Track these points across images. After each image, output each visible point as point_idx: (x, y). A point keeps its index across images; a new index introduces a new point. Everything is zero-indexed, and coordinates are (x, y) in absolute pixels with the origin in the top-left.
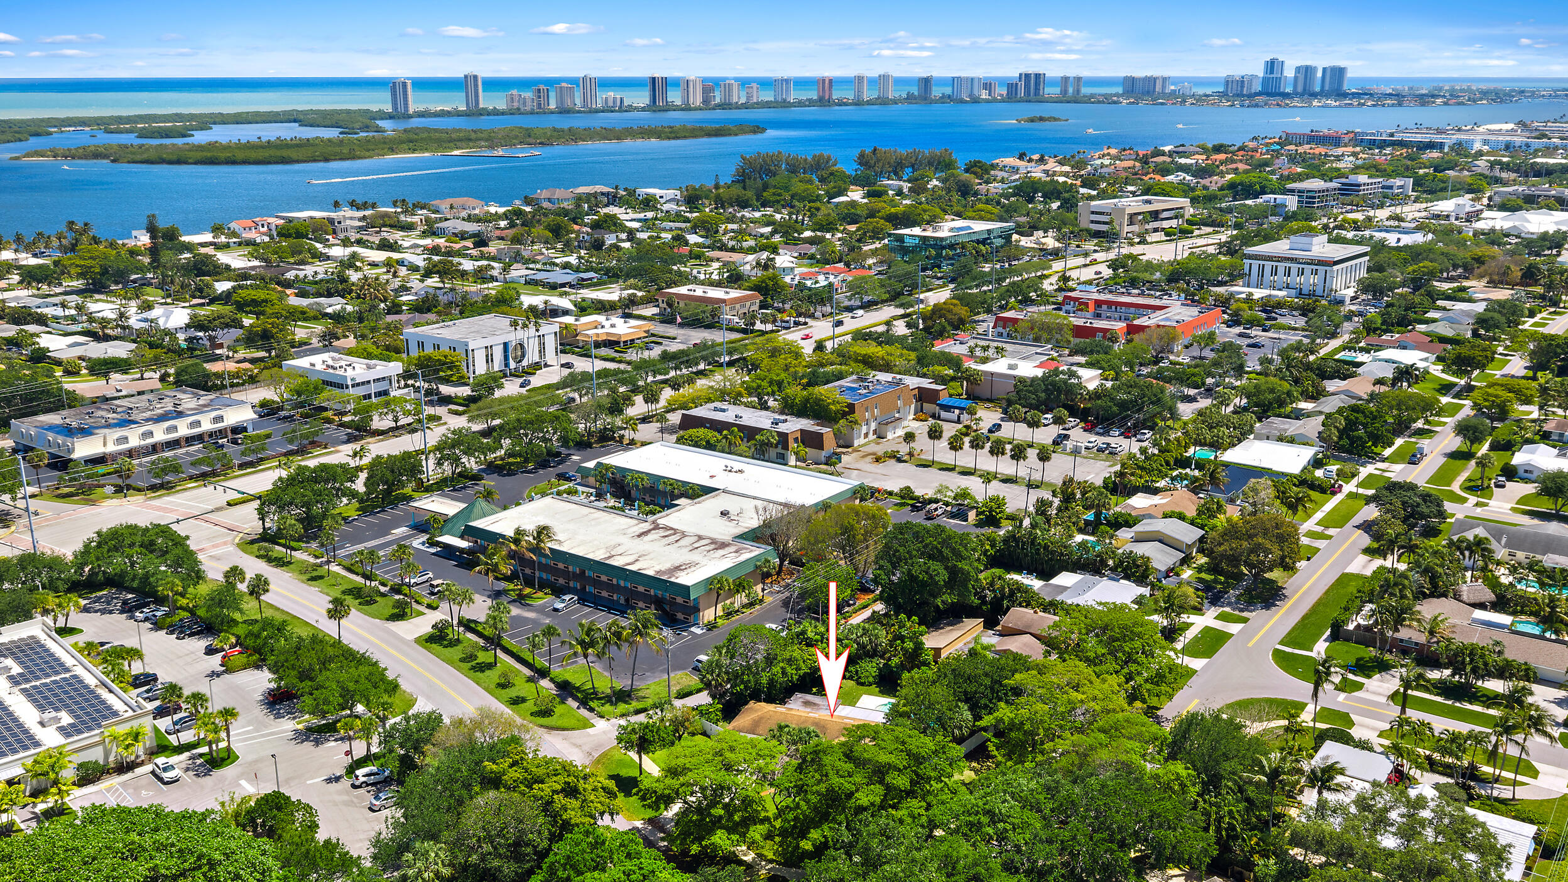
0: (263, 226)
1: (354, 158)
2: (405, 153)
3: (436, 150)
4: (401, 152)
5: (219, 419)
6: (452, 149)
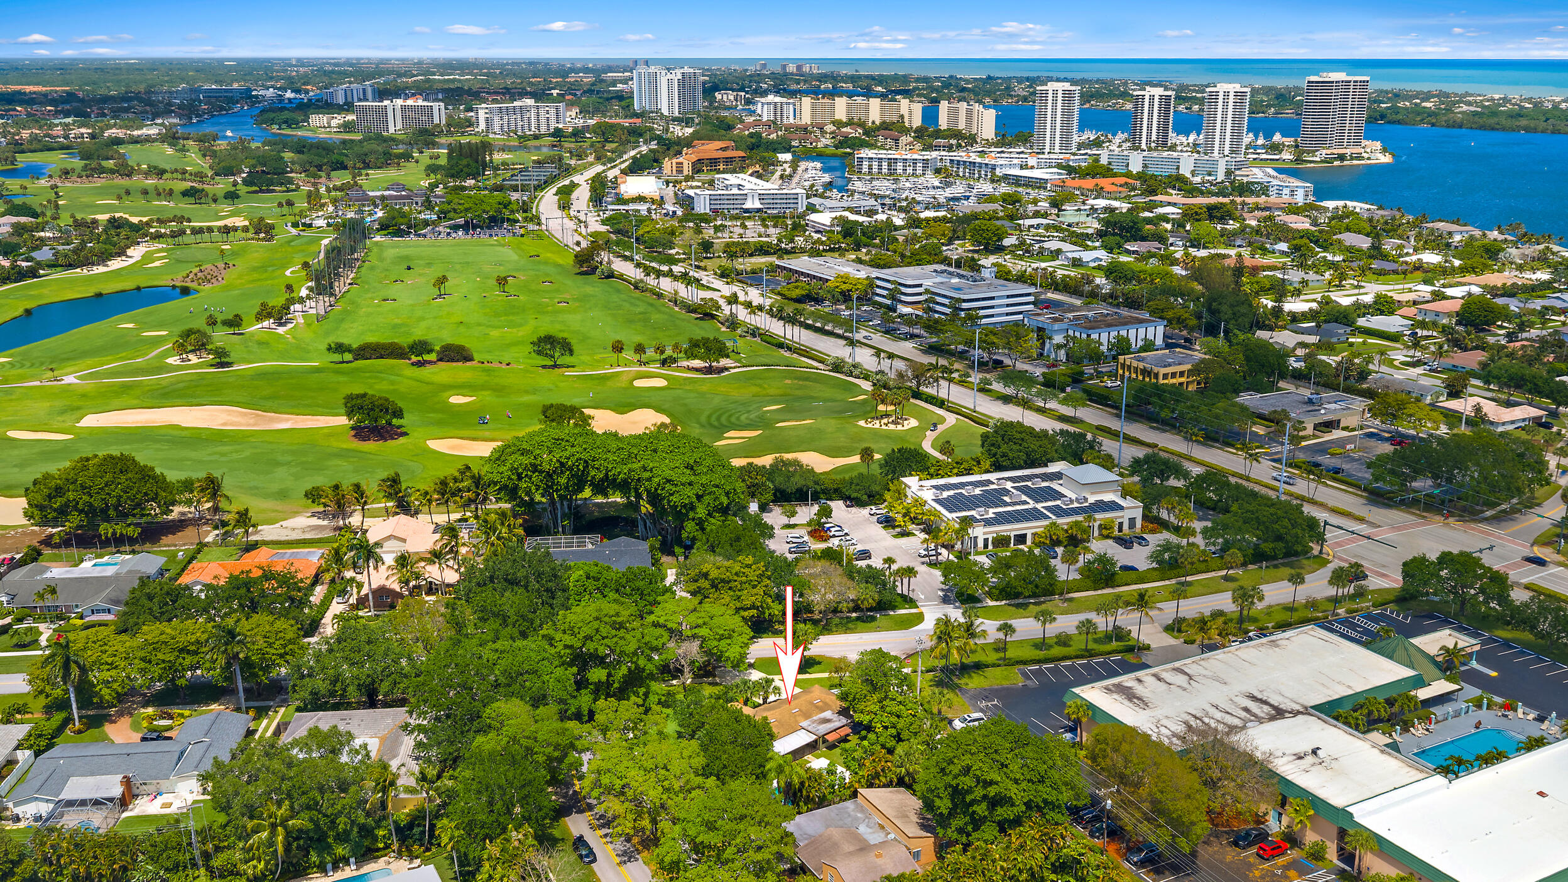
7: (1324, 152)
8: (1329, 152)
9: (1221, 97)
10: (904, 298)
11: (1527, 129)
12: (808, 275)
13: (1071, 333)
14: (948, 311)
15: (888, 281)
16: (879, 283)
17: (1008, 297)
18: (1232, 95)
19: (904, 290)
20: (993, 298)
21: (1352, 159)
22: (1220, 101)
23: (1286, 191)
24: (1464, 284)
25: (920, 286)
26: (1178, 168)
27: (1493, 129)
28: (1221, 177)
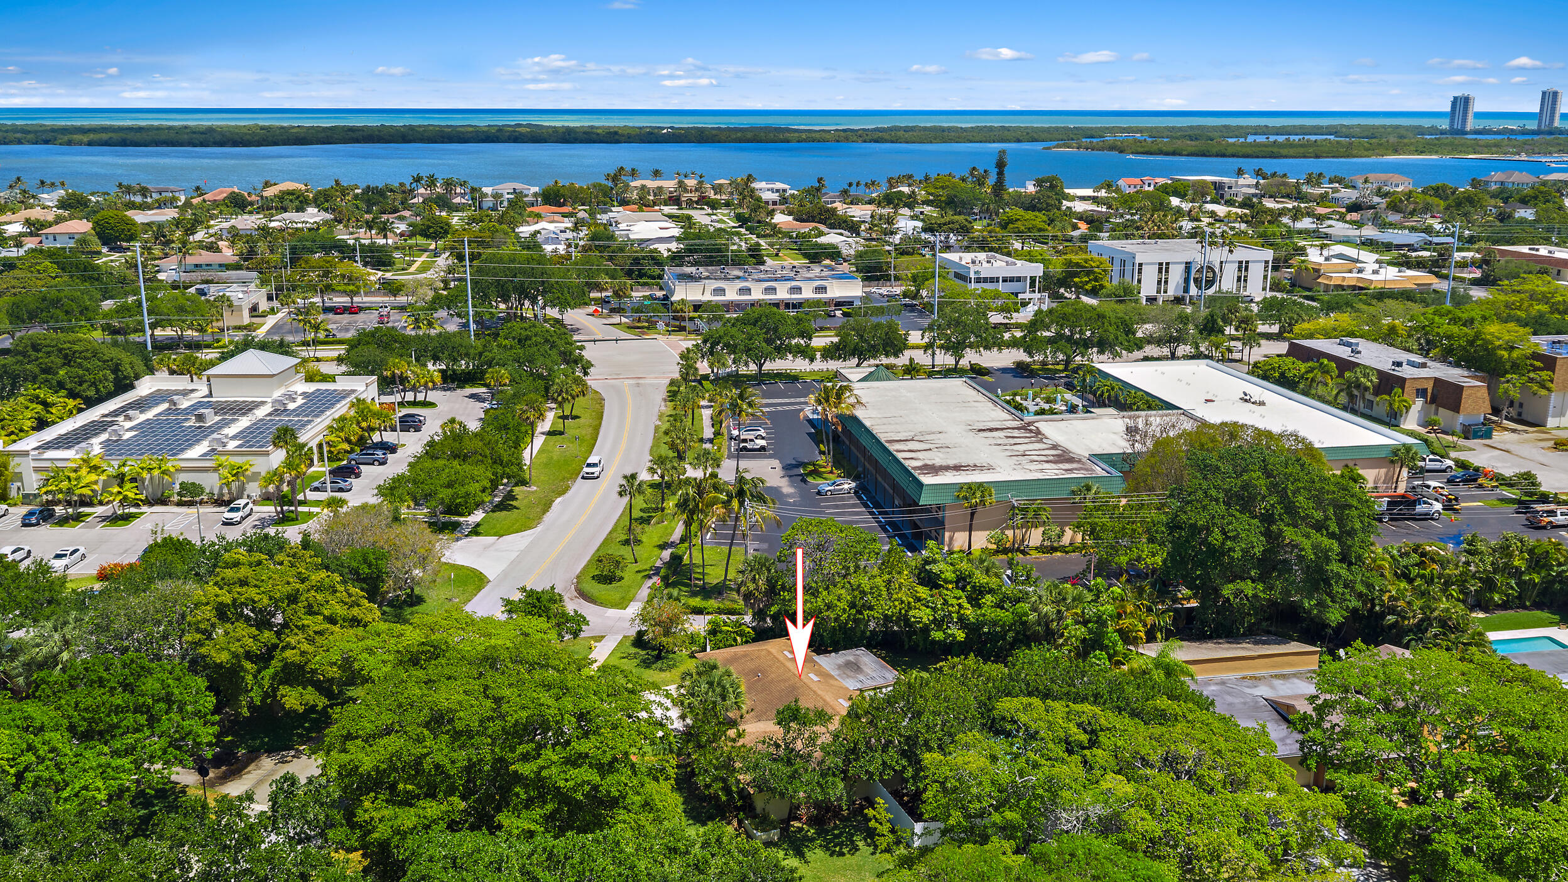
0: (1149, 185)
1: (1348, 157)
2: (1410, 154)
3: (1449, 153)
4: (1404, 153)
5: (821, 289)
6: (1469, 153)
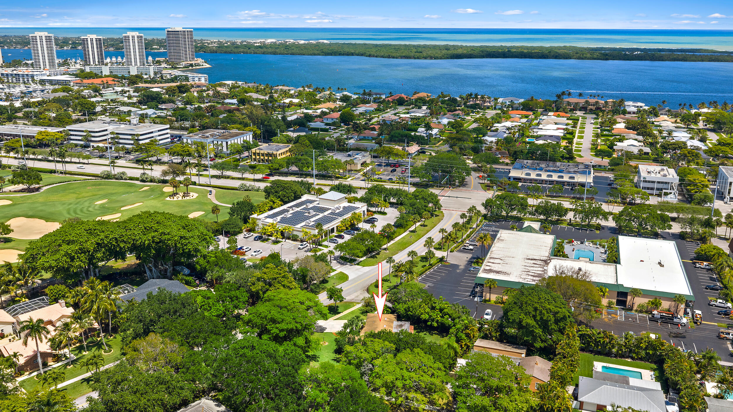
5: (572, 178)
7: (184, 63)
8: (186, 63)
9: (131, 39)
10: (93, 139)
11: (244, 53)
12: (11, 135)
13: (215, 142)
14: (132, 142)
15: (82, 131)
16: (72, 133)
17: (159, 131)
18: (136, 37)
19: (93, 134)
20: (152, 132)
21: (196, 66)
22: (131, 40)
23: (196, 79)
24: (320, 109)
25: (106, 130)
26: (129, 72)
27: (230, 53)
28: (152, 75)
